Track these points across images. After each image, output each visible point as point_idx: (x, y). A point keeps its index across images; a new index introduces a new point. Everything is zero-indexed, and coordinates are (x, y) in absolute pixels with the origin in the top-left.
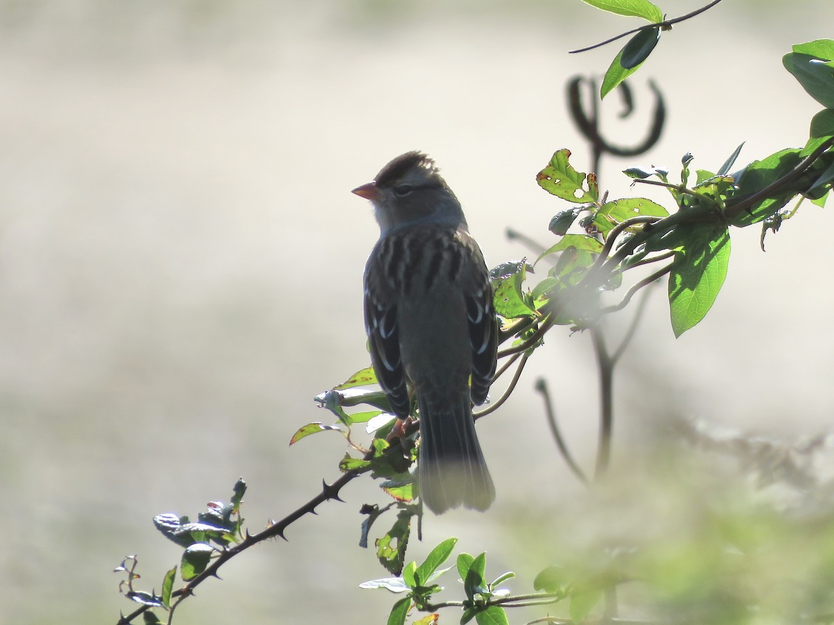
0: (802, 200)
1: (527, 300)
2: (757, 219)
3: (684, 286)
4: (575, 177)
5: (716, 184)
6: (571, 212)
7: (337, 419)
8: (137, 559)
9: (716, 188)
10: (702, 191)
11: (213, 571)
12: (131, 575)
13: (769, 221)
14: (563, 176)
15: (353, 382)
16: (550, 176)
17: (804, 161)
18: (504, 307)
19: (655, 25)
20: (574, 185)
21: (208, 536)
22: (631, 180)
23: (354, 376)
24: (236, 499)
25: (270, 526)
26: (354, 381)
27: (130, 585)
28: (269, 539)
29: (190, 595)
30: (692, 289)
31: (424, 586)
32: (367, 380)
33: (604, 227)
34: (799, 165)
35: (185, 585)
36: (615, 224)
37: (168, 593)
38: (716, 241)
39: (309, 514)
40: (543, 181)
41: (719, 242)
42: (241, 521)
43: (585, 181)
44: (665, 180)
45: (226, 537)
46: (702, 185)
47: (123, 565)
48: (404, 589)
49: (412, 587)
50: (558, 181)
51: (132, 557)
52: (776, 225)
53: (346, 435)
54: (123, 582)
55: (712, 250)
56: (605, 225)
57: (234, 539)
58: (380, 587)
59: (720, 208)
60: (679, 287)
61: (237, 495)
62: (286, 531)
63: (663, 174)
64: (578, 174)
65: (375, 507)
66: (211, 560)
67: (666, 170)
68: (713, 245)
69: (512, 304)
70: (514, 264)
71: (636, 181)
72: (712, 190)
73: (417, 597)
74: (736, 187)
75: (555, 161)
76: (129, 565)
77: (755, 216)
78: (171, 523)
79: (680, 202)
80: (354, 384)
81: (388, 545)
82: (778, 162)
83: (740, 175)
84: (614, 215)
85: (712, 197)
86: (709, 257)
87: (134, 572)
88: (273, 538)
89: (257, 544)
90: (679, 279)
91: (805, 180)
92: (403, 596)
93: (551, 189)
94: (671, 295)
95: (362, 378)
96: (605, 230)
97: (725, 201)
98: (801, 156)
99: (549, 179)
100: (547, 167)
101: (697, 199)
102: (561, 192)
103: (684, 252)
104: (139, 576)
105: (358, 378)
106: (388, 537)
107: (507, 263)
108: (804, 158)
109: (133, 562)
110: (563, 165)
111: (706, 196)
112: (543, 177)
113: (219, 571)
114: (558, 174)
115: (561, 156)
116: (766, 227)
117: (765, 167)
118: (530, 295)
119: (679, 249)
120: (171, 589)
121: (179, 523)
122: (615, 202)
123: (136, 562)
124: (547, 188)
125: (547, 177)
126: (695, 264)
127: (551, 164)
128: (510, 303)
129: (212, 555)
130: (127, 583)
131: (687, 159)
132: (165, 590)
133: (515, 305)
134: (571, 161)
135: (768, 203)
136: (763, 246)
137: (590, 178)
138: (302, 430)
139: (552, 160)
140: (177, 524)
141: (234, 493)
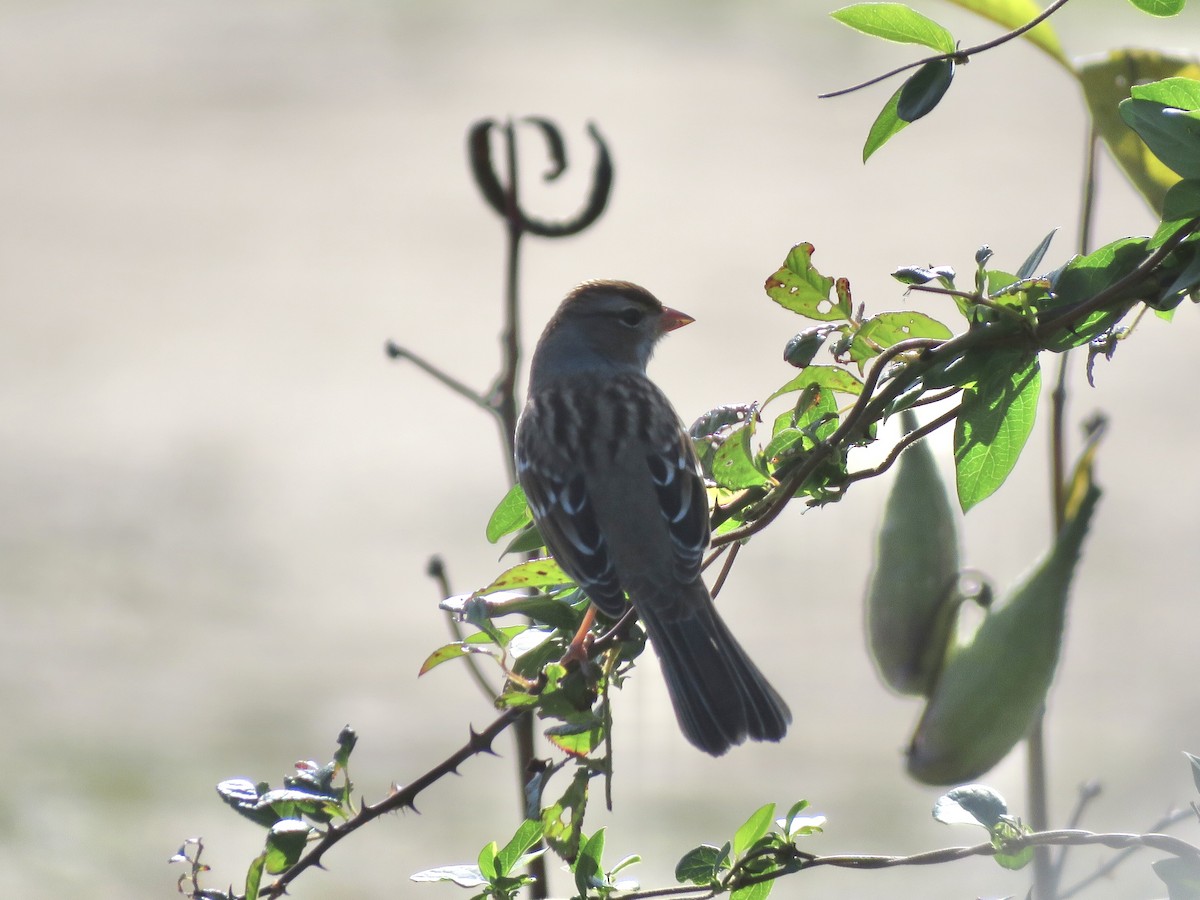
0: (1143, 311)
1: (759, 463)
2: (1081, 341)
3: (975, 439)
4: (819, 282)
5: (1026, 291)
6: (815, 333)
7: (486, 637)
8: (202, 843)
9: (1025, 295)
10: (1004, 301)
11: (314, 859)
12: (196, 867)
13: (1098, 343)
14: (802, 282)
15: (500, 585)
16: (785, 281)
17: (1152, 255)
18: (726, 474)
19: (943, 57)
20: (818, 295)
21: (298, 810)
22: (904, 286)
23: (502, 576)
24: (342, 756)
25: (393, 794)
26: (503, 584)
27: (195, 881)
28: (393, 811)
29: (283, 895)
30: (987, 443)
31: (508, 877)
32: (521, 581)
33: (860, 355)
34: (1145, 262)
35: (275, 880)
36: (878, 351)
37: (253, 892)
38: (1021, 373)
39: (449, 776)
40: (774, 289)
41: (1025, 374)
42: (349, 787)
43: (834, 289)
44: (951, 285)
45: (327, 810)
46: (1005, 293)
47: (182, 853)
48: (478, 881)
49: (492, 879)
50: (794, 289)
51: (195, 840)
52: (1109, 349)
53: (500, 659)
54: (183, 877)
55: (1016, 386)
56: (862, 352)
57: (340, 813)
58: (443, 880)
59: (1030, 325)
60: (968, 440)
61: (343, 749)
62: (418, 799)
63: (947, 277)
64: (823, 279)
65: (548, 764)
66: (308, 844)
67: (952, 272)
68: (1017, 379)
69: (738, 469)
70: (731, 410)
71: (912, 288)
72: (1019, 299)
73: (499, 893)
74: (1053, 295)
75: (792, 260)
76: (192, 852)
77: (1079, 336)
78: (244, 792)
79: (972, 318)
80: (502, 587)
81: (559, 819)
82: (1112, 257)
83: (1057, 276)
84: (875, 338)
85: (1019, 309)
86: (1012, 395)
87: (200, 862)
88: (399, 810)
89: (375, 820)
90: (968, 428)
91: (1152, 283)
92: (479, 892)
93: (785, 301)
94: (959, 451)
95: (514, 578)
96: (862, 359)
97: (1037, 315)
98: (1148, 248)
99: (782, 286)
100: (781, 269)
101: (996, 313)
102: (799, 305)
103: (976, 389)
104: (208, 868)
105: (508, 578)
106: (559, 807)
107: (722, 408)
108: (1152, 251)
109: (198, 847)
110: (803, 266)
111: (1010, 309)
112: (774, 283)
113: (324, 859)
114: (795, 280)
115: (800, 254)
116: (1094, 351)
117: (1092, 265)
118: (762, 455)
119: (970, 385)
120: (258, 884)
121: (255, 792)
122: (878, 319)
123: (201, 847)
124: (780, 300)
125: (780, 283)
126: (992, 407)
127: (787, 265)
128: (735, 469)
129: (309, 836)
130: (190, 878)
131: (982, 256)
132: (250, 885)
133: (742, 471)
134: (814, 260)
135: (1096, 317)
136: (1091, 379)
137: (841, 285)
138: (436, 654)
139: (788, 259)
140: (251, 794)
141: (339, 747)
